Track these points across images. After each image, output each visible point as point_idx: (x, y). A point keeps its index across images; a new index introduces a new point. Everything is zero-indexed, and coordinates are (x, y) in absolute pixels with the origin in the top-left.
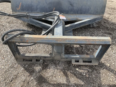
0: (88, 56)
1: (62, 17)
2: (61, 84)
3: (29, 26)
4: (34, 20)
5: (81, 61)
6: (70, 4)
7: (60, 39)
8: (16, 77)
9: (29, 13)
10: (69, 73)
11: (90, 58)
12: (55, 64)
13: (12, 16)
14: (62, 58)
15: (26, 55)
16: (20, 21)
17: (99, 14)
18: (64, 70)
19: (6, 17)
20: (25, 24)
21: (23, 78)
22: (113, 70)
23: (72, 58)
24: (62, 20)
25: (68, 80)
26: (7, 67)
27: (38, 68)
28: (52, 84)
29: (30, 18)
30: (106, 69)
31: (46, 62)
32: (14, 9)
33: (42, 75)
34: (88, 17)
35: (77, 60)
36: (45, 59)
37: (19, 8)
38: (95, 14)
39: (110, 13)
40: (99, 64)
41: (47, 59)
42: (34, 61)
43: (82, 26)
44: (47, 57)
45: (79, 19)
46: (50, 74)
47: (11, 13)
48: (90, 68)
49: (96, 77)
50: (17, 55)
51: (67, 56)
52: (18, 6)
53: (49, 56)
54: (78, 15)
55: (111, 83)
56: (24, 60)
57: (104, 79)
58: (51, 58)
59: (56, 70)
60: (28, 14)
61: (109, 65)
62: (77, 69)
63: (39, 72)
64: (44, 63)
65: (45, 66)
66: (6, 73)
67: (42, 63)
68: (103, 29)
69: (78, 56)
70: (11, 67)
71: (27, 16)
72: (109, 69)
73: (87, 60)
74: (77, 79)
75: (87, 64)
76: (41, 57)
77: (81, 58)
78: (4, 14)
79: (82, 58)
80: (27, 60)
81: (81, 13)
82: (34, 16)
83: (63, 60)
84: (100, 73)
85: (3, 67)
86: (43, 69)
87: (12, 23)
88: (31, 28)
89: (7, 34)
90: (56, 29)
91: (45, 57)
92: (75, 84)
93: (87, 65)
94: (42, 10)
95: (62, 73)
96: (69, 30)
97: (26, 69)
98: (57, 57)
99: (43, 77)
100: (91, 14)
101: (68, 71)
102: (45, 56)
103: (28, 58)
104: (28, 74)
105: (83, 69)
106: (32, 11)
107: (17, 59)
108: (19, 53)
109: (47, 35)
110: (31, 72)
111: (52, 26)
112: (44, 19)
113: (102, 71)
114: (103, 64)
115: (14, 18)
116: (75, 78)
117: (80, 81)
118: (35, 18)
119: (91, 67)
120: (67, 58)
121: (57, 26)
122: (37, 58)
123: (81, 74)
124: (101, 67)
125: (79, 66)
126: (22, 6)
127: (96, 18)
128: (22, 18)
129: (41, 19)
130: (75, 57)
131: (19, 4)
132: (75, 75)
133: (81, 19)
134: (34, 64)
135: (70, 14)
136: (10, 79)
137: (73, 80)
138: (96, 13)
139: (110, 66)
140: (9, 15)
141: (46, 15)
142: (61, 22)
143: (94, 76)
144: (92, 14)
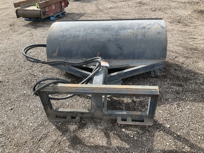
0: (139, 113)
1: (104, 64)
2: (99, 146)
3: (68, 75)
4: (73, 68)
5: (129, 119)
6: (119, 48)
7: (97, 88)
8: (46, 136)
9: (67, 59)
10: (111, 134)
11: (141, 116)
12: (95, 122)
13: (46, 63)
14: (104, 115)
15: (60, 110)
16: (56, 70)
17: (159, 58)
18: (106, 130)
19: (39, 65)
20: (63, 73)
21: (54, 138)
22: (173, 133)
23: (116, 114)
24: (104, 68)
25: (109, 142)
26: (36, 125)
27: (73, 127)
28: (88, 146)
29: (69, 65)
30: (164, 131)
31: (84, 120)
32: (49, 55)
33: (78, 135)
34: (143, 63)
35: (124, 118)
36: (82, 116)
37: (56, 54)
38: (153, 59)
39: (187, 55)
40: (155, 125)
41: (85, 115)
42: (69, 118)
43: (134, 74)
44: (85, 113)
45: (131, 65)
46: (87, 134)
47: (46, 60)
48: (141, 129)
49: (148, 140)
50: (49, 109)
51: (110, 112)
52: (54, 52)
53: (87, 111)
54: (129, 60)
55: (167, 148)
56: (56, 117)
57: (158, 143)
58: (90, 115)
59: (95, 130)
60: (65, 61)
61: (169, 126)
62: (123, 130)
63: (74, 131)
64: (81, 121)
65: (82, 126)
66: (35, 132)
67: (79, 121)
68: (170, 79)
69: (125, 113)
70: (40, 125)
71: (64, 64)
72: (168, 132)
73: (137, 118)
74: (121, 142)
75: (137, 123)
76: (77, 113)
77: (129, 115)
78: (37, 61)
79: (131, 116)
80: (60, 117)
81: (134, 58)
82: (72, 63)
83: (105, 118)
84: (154, 136)
85: (31, 124)
86: (79, 128)
87: (47, 72)
88: (69, 78)
89: (39, 83)
90: (95, 78)
91: (83, 113)
92: (118, 147)
93: (137, 125)
94: (84, 55)
95: (103, 134)
96: (116, 79)
97: (59, 128)
98: (98, 114)
99: (78, 138)
100: (147, 58)
101: (111, 131)
102: (82, 111)
103: (61, 115)
104: (60, 133)
105: (131, 130)
106: (71, 57)
107: (48, 115)
108: (51, 108)
109: (86, 84)
110: (64, 131)
111: (91, 74)
112: (85, 66)
113: (157, 133)
114: (161, 124)
115: (49, 66)
116: (119, 140)
117: (124, 143)
118: (75, 65)
119: (143, 128)
120: (110, 115)
121: (97, 73)
122: (72, 114)
123: (127, 136)
124: (157, 128)
125: (127, 127)
126: (59, 51)
127: (154, 64)
128: (59, 66)
129: (81, 66)
130: (121, 113)
131: (56, 49)
132: (119, 136)
133: (133, 66)
134: (69, 123)
135: (119, 59)
136: (39, 138)
137: (116, 142)
138: (154, 57)
139: (169, 128)
140: (43, 63)
141: (87, 61)
142: (102, 70)
143: (144, 139)
144: (149, 59)
